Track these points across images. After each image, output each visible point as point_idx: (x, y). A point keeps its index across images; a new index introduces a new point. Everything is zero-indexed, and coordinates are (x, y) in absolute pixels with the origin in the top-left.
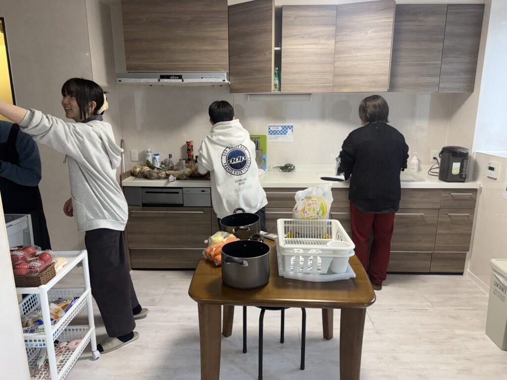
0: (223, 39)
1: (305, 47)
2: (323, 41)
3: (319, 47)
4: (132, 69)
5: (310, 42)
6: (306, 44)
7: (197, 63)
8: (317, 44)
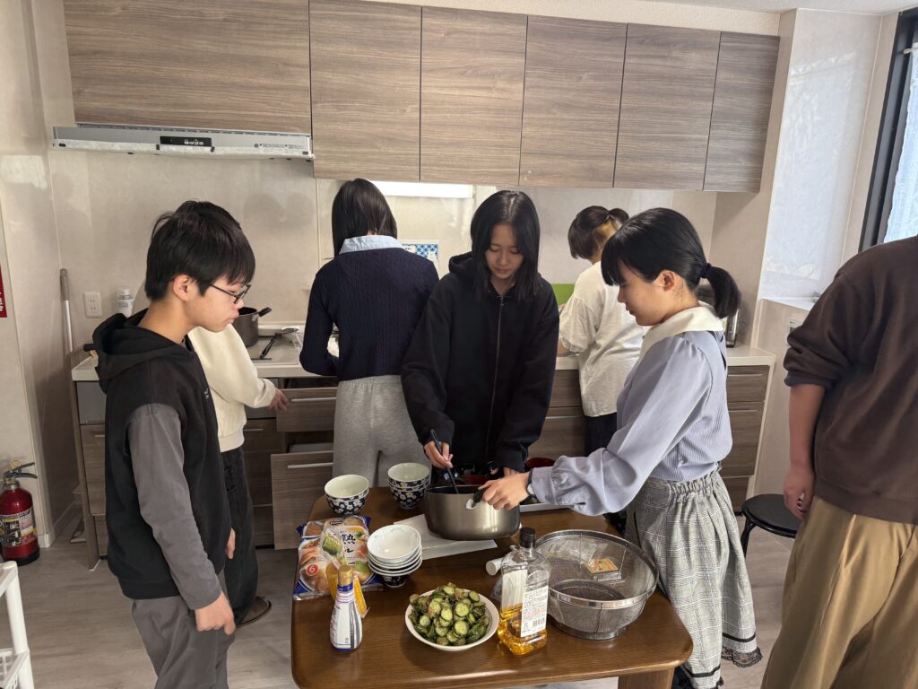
0: (298, 66)
1: (467, 93)
2: (500, 85)
3: (495, 95)
4: (89, 118)
5: (475, 85)
6: (469, 88)
7: (243, 113)
8: (489, 89)
